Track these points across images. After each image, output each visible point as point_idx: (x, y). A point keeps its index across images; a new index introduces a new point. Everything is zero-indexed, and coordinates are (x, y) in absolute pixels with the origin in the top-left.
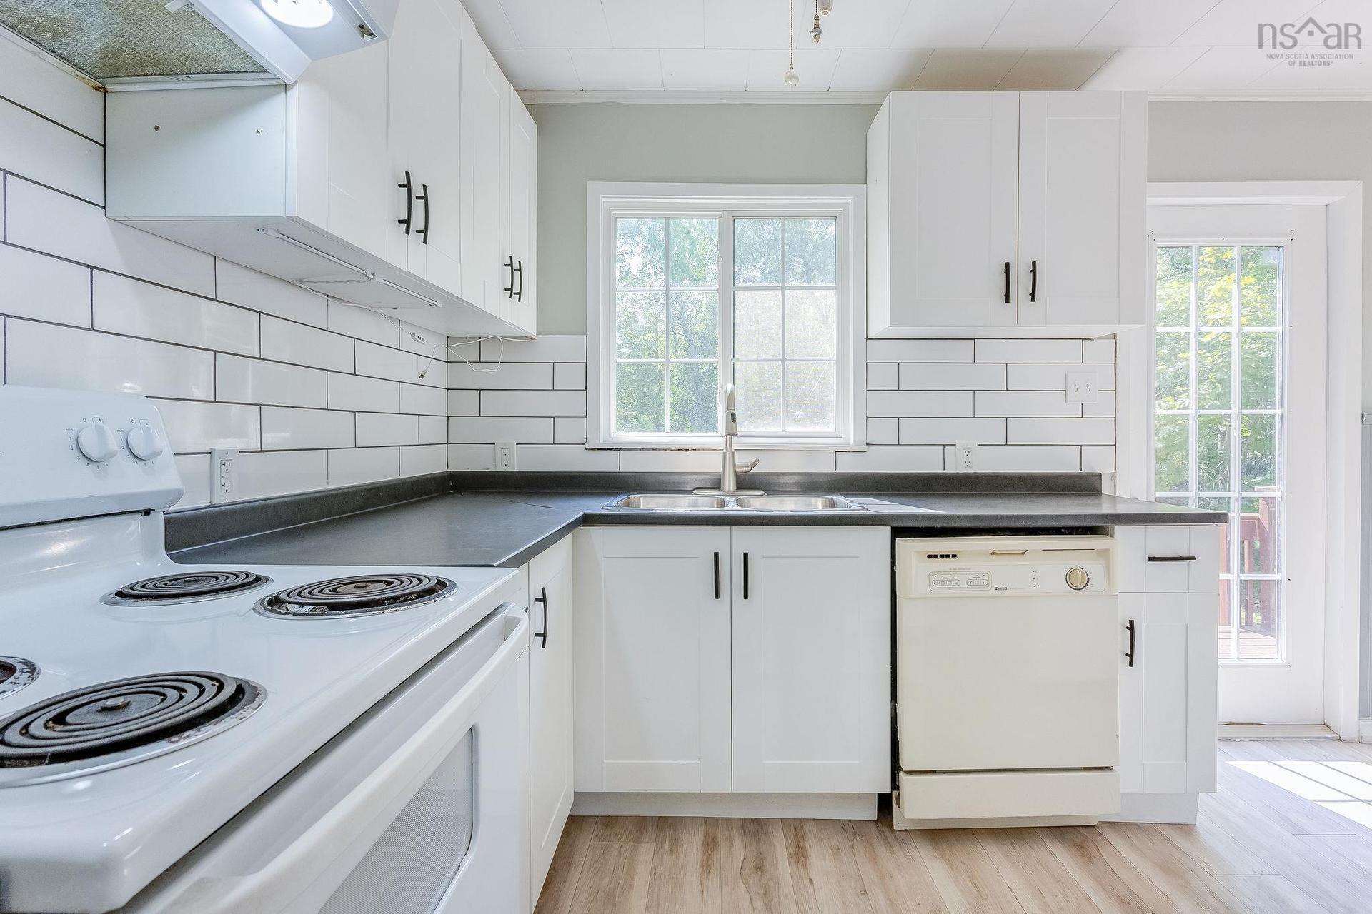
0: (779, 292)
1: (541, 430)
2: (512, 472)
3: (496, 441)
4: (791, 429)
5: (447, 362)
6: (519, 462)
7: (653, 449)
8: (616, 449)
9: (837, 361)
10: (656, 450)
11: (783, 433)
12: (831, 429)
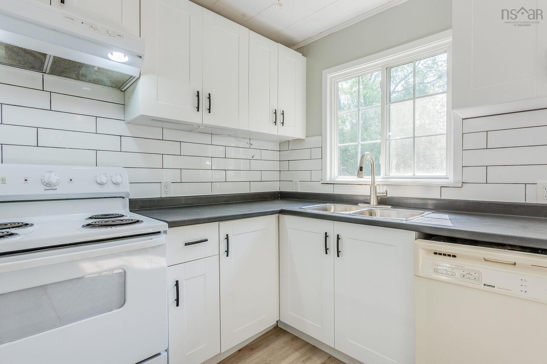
0: (411, 102)
1: (306, 176)
2: (297, 192)
3: (293, 180)
4: (418, 174)
5: (280, 151)
6: (300, 189)
7: (347, 184)
8: (333, 184)
9: (447, 134)
10: (348, 184)
11: (414, 177)
12: (444, 174)
